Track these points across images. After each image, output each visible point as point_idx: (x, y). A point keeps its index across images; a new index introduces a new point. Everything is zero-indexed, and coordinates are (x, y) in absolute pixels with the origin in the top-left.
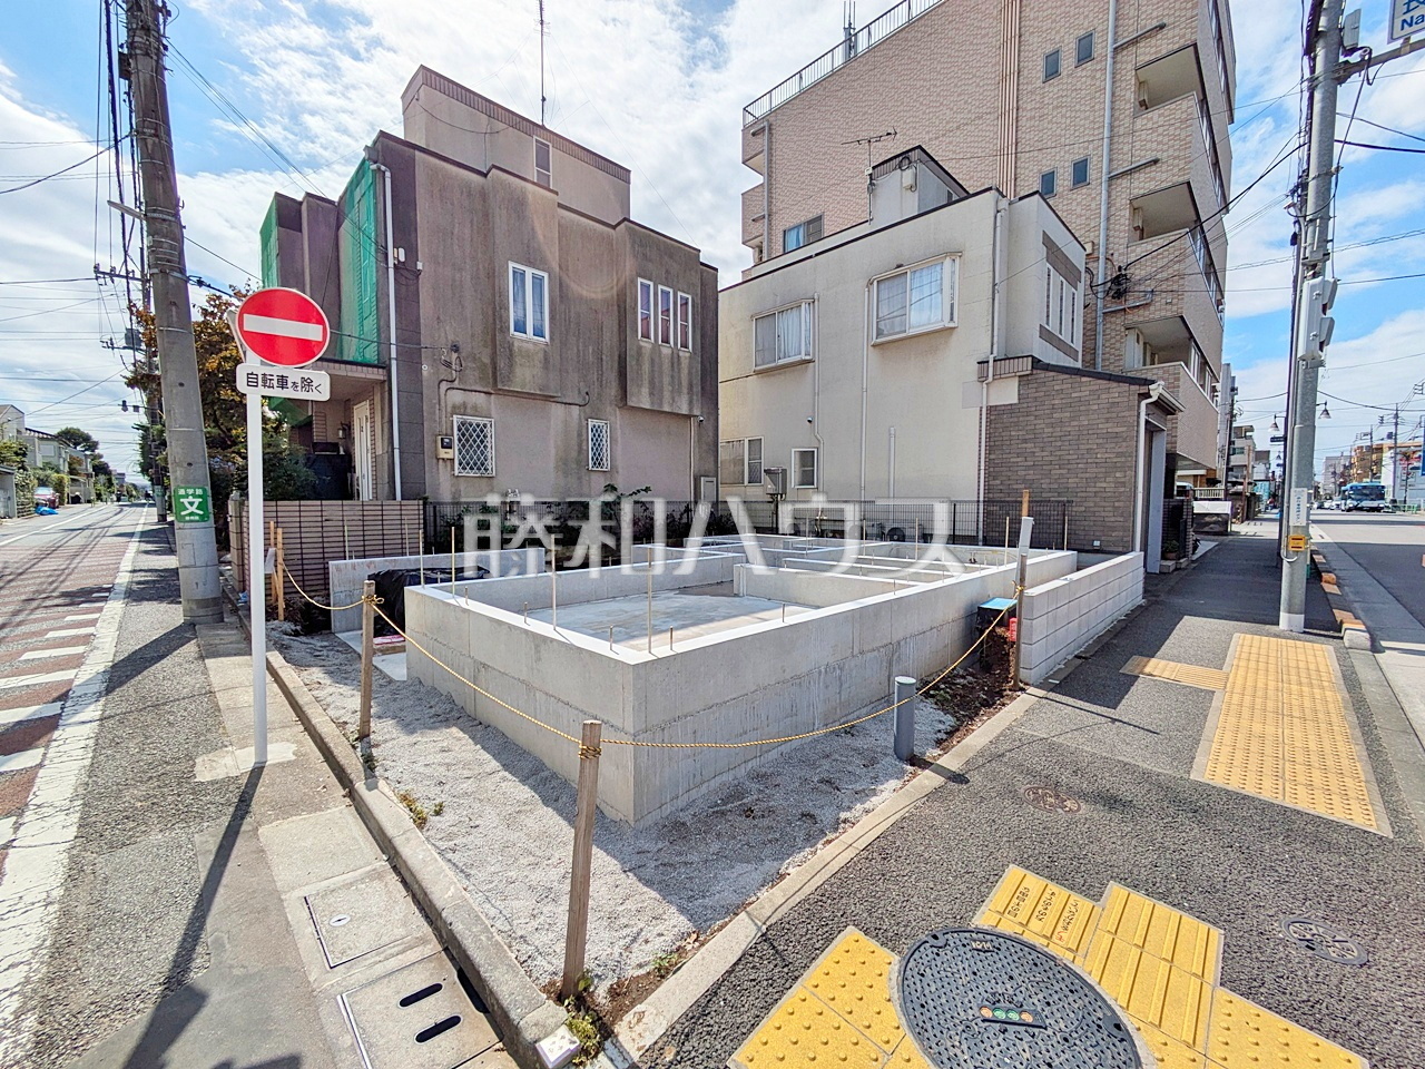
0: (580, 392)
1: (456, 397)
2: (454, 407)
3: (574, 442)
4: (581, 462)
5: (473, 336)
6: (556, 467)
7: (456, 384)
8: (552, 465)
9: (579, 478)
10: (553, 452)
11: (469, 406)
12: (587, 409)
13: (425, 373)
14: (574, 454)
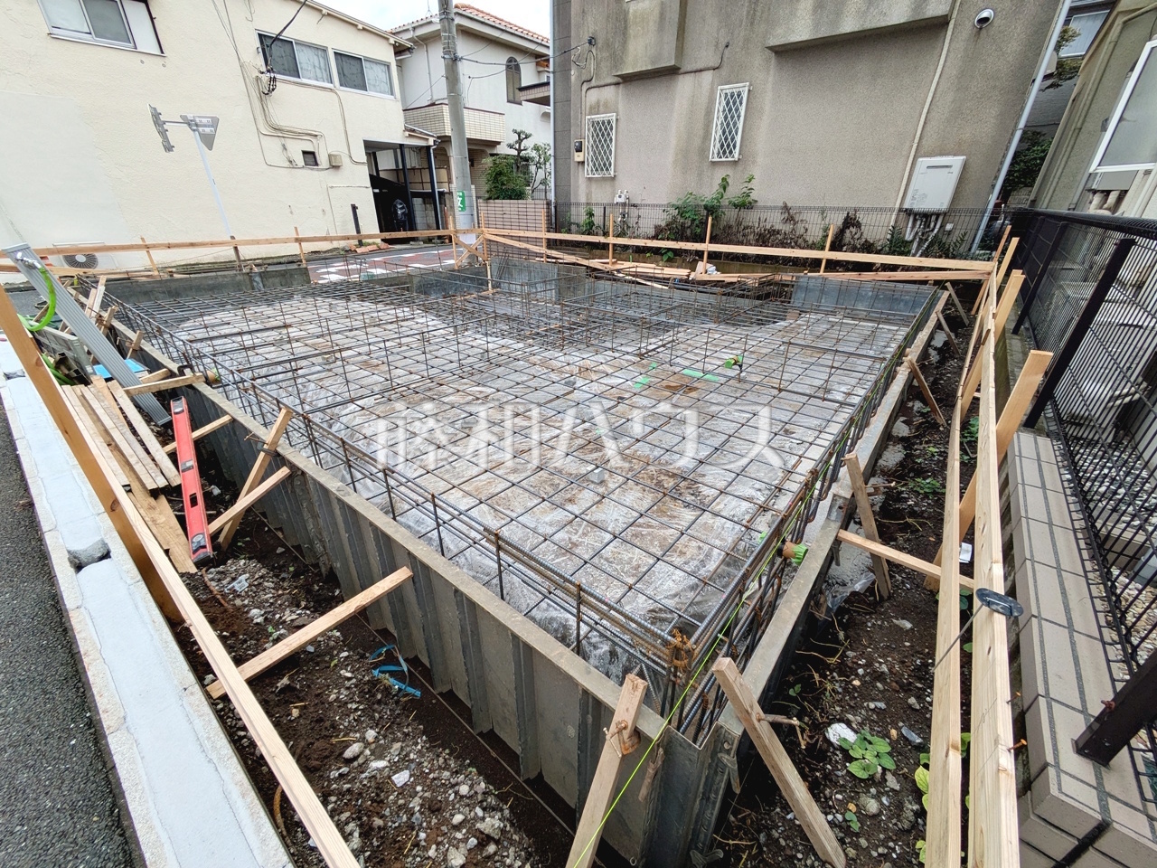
0: (716, 46)
1: (593, 96)
2: (591, 108)
3: (699, 126)
4: (703, 151)
5: (608, 17)
6: (675, 162)
7: (593, 83)
8: (670, 159)
9: (700, 175)
10: (673, 141)
11: (602, 103)
12: (724, 72)
13: (573, 78)
14: (697, 142)
